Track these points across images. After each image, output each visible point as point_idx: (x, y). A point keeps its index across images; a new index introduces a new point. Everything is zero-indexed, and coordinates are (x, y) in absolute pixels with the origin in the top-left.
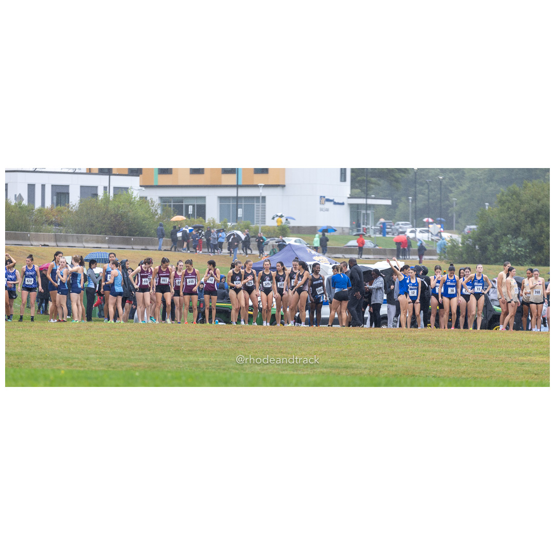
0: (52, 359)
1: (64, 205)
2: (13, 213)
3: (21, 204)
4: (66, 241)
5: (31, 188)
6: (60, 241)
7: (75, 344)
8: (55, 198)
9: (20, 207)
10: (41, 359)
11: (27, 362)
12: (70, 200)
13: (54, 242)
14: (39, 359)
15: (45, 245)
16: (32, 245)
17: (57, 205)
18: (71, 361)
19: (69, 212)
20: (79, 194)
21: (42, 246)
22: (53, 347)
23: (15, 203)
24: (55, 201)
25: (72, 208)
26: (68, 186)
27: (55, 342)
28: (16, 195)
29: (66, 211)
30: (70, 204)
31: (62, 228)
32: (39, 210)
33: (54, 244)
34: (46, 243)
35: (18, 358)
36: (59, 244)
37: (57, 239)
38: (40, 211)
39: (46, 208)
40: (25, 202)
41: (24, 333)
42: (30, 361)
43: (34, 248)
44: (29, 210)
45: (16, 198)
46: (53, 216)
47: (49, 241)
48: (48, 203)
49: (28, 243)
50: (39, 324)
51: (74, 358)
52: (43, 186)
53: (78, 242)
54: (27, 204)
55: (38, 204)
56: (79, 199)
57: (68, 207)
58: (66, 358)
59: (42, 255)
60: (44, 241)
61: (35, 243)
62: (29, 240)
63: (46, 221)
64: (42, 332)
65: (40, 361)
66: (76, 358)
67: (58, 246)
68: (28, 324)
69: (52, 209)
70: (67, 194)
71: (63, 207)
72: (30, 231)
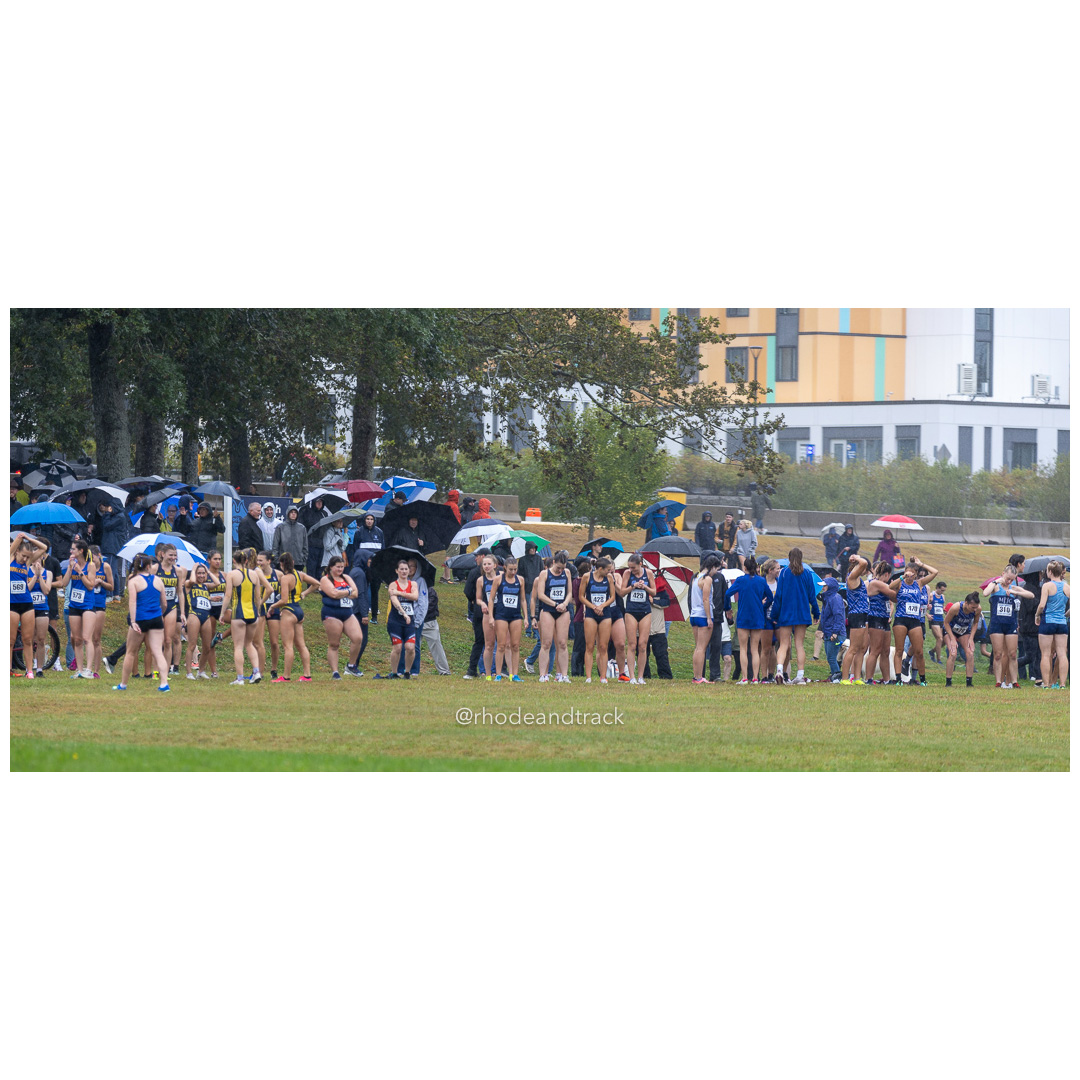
0: (1004, 757)
1: (1028, 466)
2: (930, 482)
3: (946, 464)
4: (1031, 534)
5: (965, 433)
6: (1019, 535)
7: (1047, 730)
8: (1010, 452)
9: (943, 471)
10: (984, 757)
11: (955, 764)
12: (1040, 456)
13: (1008, 536)
14: (979, 757)
15: (991, 543)
16: (966, 542)
17: (1014, 466)
18: (1039, 762)
19: (1036, 480)
20: (1056, 447)
21: (985, 543)
22: (1006, 736)
23: (936, 463)
24: (1010, 459)
25: (1042, 472)
26: (1034, 431)
27: (1009, 726)
28: (935, 447)
29: (1031, 477)
30: (1039, 463)
31: (1022, 509)
32: (979, 476)
33: (1008, 540)
34: (994, 539)
35: (940, 756)
36: (1018, 540)
37: (1013, 530)
38: (981, 477)
39: (993, 471)
40: (954, 460)
41: (951, 708)
42: (961, 761)
43: (970, 549)
44: (960, 476)
45: (936, 453)
46: (1007, 486)
47: (998, 534)
48: (997, 464)
49: (959, 538)
50: (978, 691)
51: (1045, 757)
52: (988, 430)
53: (1053, 536)
54: (957, 464)
55: (978, 465)
56: (1055, 455)
57: (1035, 470)
58: (1030, 756)
59: (986, 562)
60: (989, 534)
61: (971, 538)
62: (960, 532)
63: (994, 497)
64: (985, 707)
65: (981, 761)
66: (1049, 757)
67: (1015, 544)
68: (957, 691)
69: (1003, 475)
70: (1032, 447)
71: (1025, 471)
72: (962, 516)
